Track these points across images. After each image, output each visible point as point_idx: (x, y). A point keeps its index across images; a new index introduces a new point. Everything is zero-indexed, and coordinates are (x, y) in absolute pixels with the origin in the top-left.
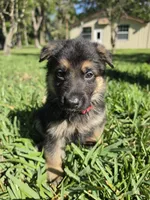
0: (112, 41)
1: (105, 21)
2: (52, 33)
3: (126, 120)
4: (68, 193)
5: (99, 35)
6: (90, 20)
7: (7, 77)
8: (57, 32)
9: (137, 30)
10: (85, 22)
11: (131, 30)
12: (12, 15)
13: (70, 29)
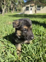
0: (35, 11)
1: (33, 5)
2: (17, 8)
3: (39, 37)
4: (23, 57)
5: (31, 9)
6: (29, 4)
7: (4, 23)
8: (18, 8)
9: (43, 7)
10: (27, 5)
11: (41, 7)
12: (4, 3)
13: (22, 7)
